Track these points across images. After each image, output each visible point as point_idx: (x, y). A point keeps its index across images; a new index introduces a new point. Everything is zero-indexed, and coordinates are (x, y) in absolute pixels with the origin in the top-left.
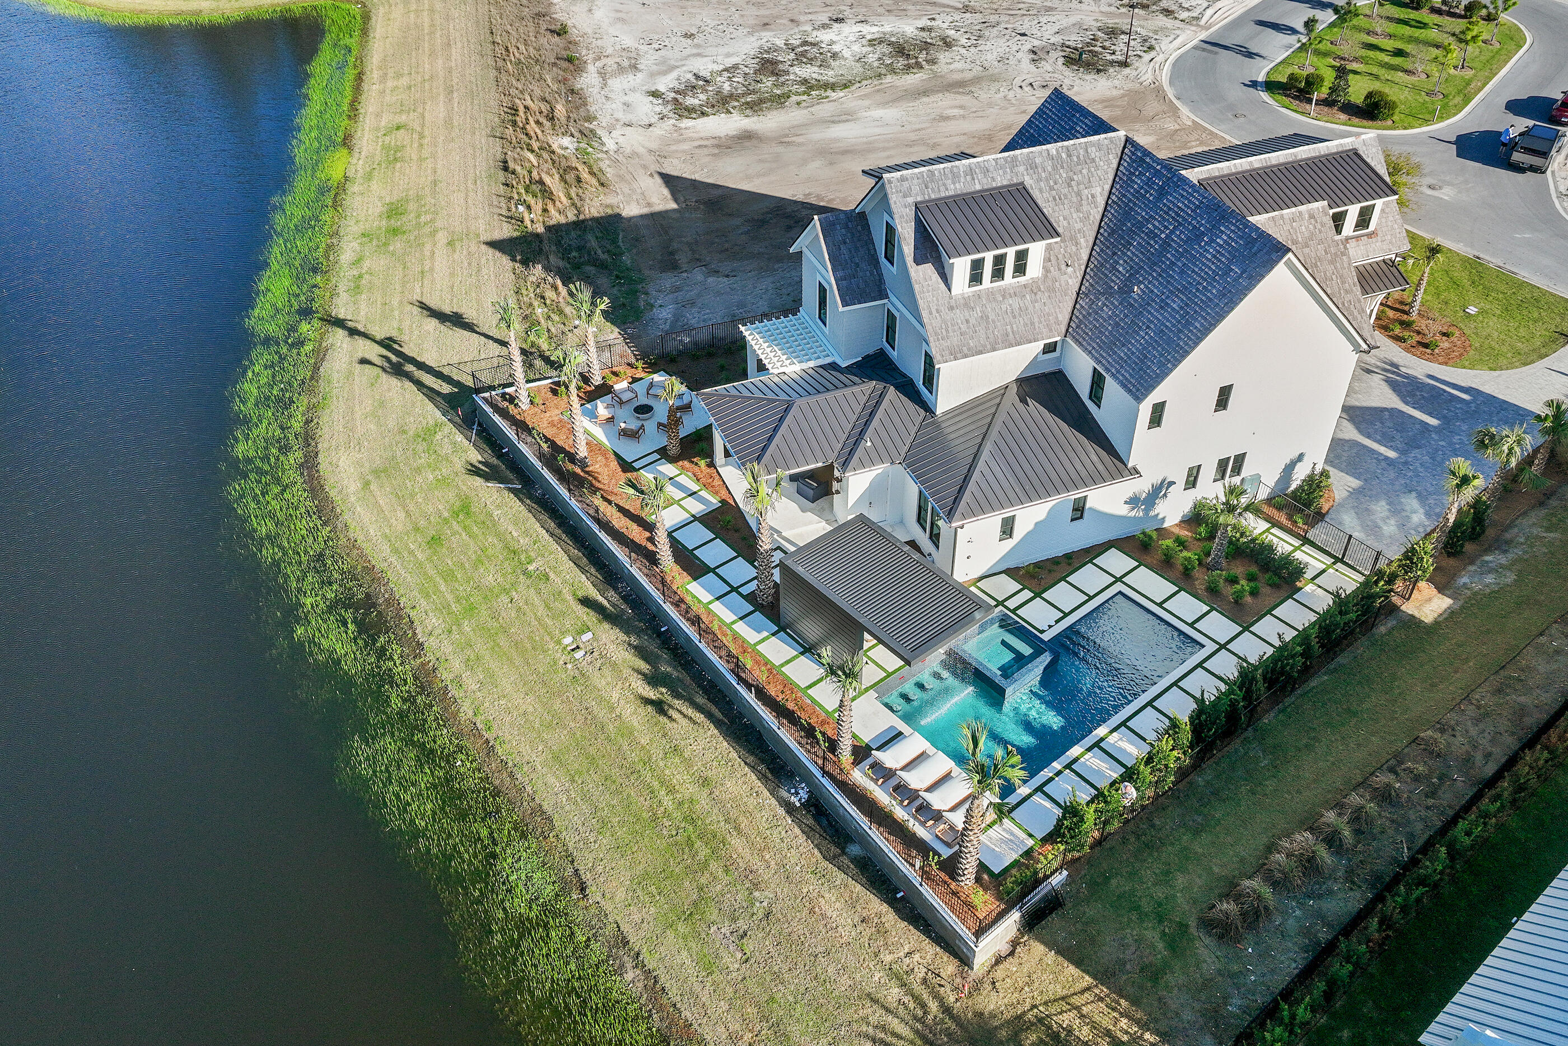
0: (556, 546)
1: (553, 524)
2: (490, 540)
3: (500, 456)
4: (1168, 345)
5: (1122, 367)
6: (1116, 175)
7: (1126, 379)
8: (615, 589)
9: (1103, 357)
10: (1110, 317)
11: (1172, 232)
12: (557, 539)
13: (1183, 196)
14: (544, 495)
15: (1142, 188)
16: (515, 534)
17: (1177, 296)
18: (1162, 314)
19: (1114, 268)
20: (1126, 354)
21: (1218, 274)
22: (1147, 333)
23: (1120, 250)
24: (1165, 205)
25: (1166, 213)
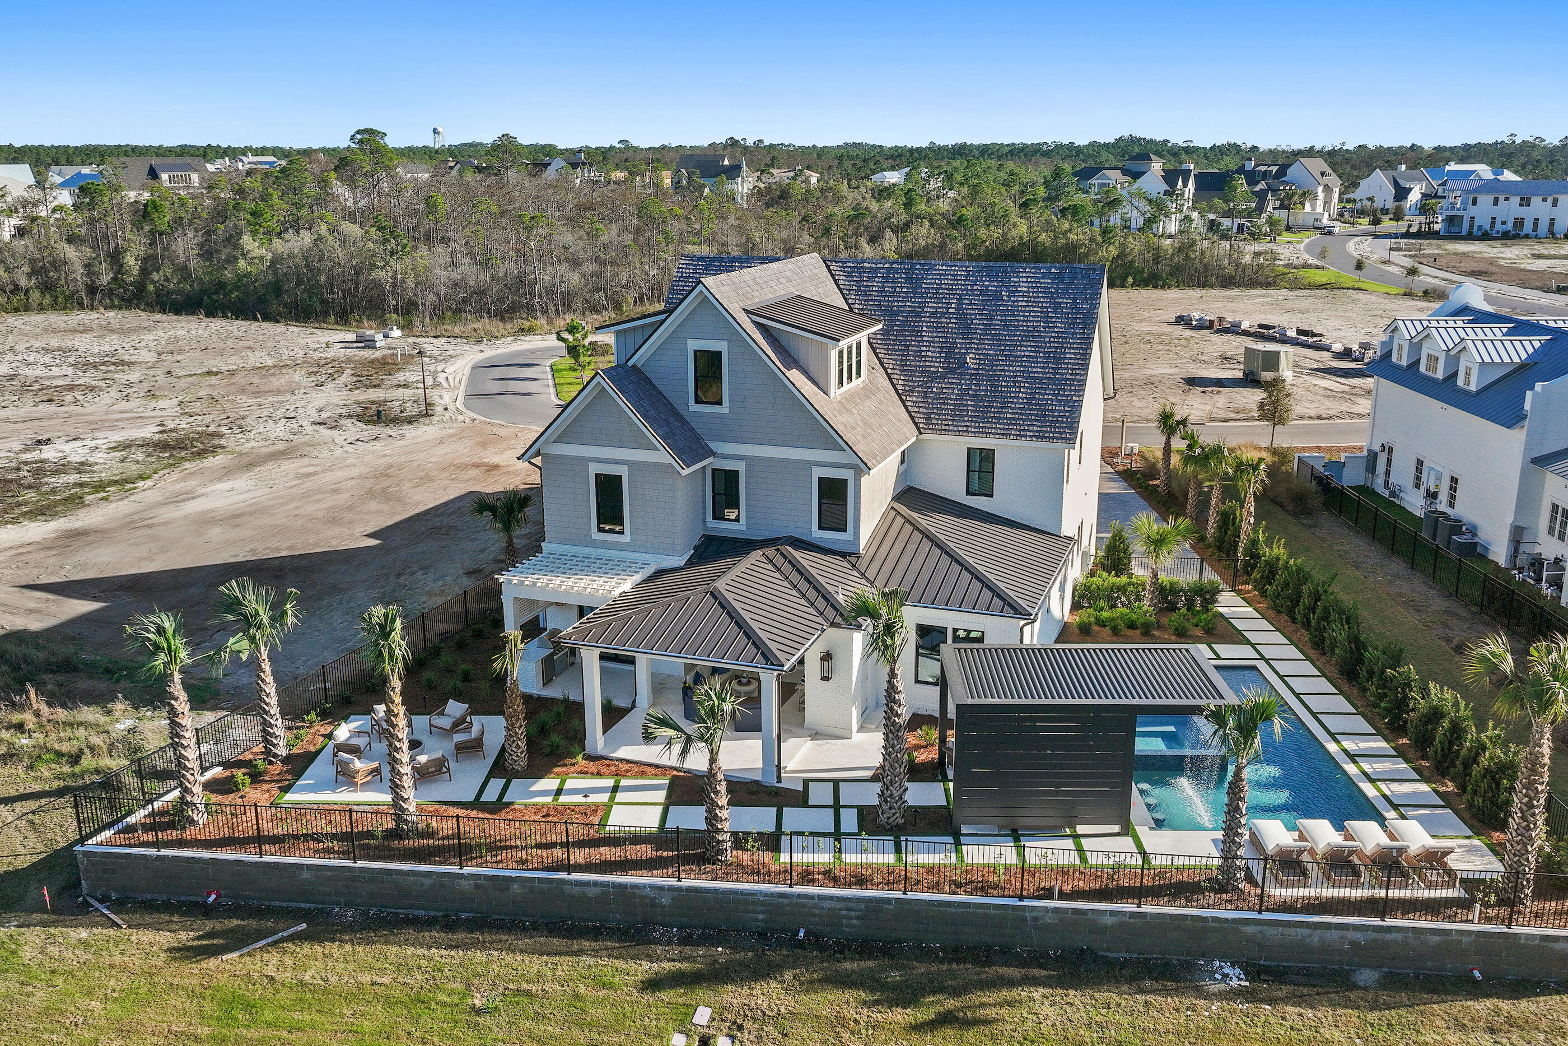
0: (480, 956)
1: (435, 934)
2: (348, 1012)
3: (208, 911)
4: (1055, 384)
5: (1020, 425)
6: (841, 290)
7: (1037, 431)
8: (657, 942)
9: (988, 428)
10: (962, 395)
11: (960, 302)
12: (476, 945)
13: (941, 275)
14: (365, 913)
15: (884, 287)
16: (386, 980)
17: (1021, 346)
18: (1021, 366)
19: (921, 356)
20: (1013, 413)
21: (1048, 312)
22: (1020, 387)
23: (912, 340)
24: (925, 288)
25: (937, 293)
